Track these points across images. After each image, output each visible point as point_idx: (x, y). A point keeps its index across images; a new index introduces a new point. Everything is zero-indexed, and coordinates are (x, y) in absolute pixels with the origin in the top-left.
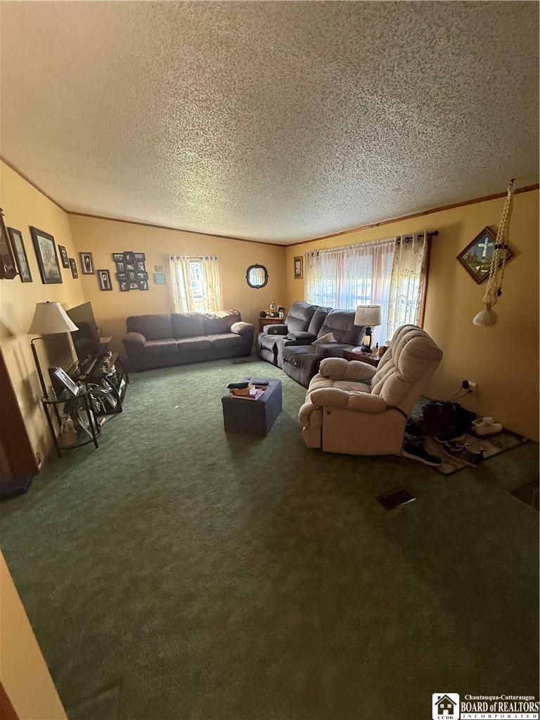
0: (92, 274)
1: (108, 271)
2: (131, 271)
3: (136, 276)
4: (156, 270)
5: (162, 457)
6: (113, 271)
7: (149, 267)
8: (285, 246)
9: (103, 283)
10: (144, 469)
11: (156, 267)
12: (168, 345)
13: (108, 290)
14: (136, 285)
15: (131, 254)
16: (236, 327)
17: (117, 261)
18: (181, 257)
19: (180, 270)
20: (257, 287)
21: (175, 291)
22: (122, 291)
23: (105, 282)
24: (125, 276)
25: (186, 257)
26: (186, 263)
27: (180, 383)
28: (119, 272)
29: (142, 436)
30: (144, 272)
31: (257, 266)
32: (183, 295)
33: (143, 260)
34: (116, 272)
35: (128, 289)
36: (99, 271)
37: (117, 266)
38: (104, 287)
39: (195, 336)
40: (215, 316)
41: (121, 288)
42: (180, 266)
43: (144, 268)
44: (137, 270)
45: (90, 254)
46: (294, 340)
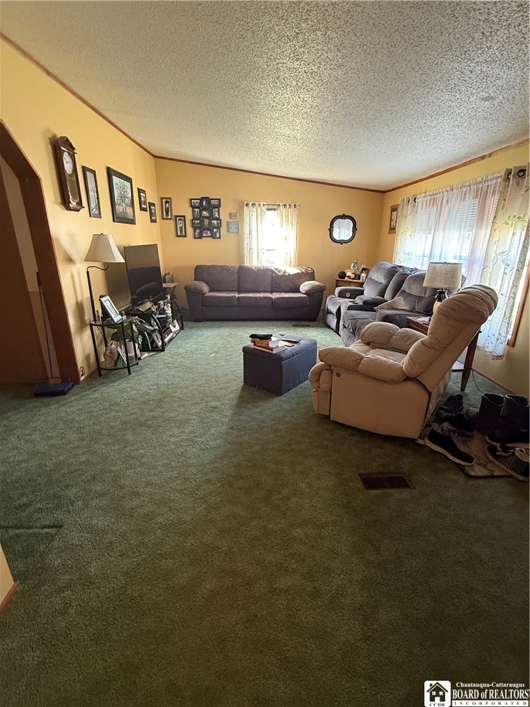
0: (170, 219)
1: (184, 217)
2: (206, 217)
3: (210, 223)
4: (230, 218)
5: (175, 392)
6: (189, 217)
7: (224, 213)
8: (384, 192)
9: (179, 230)
10: (155, 398)
11: (230, 214)
12: (228, 297)
13: (184, 236)
14: (209, 232)
15: (208, 199)
16: (305, 286)
17: (193, 207)
18: (257, 204)
19: (254, 217)
20: (341, 242)
21: (246, 242)
22: (195, 238)
23: (181, 228)
24: (199, 223)
25: (262, 204)
26: (262, 211)
27: (227, 336)
28: (194, 219)
29: (170, 373)
30: (218, 219)
31: (344, 217)
32: (254, 246)
33: (218, 206)
34: (192, 218)
35: (201, 237)
36: (176, 216)
37: (193, 211)
38: (179, 234)
39: (259, 292)
40: (285, 272)
41: (195, 235)
42: (255, 215)
43: (219, 215)
44: (211, 217)
45: (170, 198)
46: (362, 304)
